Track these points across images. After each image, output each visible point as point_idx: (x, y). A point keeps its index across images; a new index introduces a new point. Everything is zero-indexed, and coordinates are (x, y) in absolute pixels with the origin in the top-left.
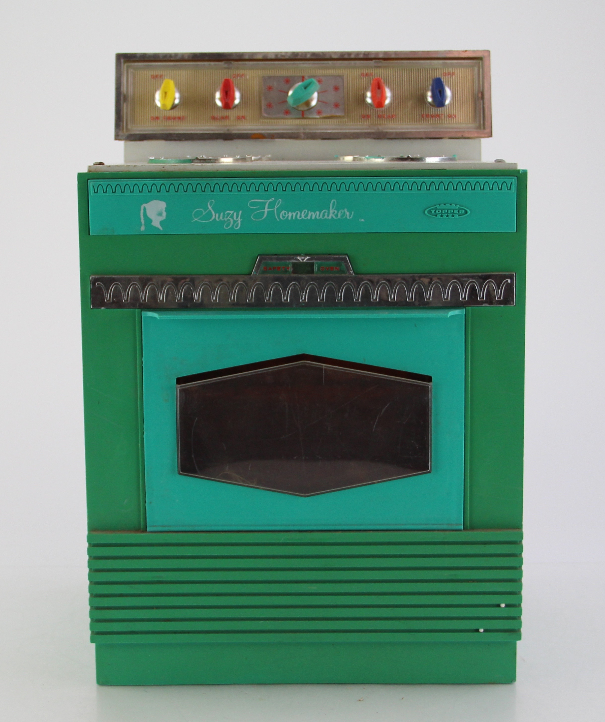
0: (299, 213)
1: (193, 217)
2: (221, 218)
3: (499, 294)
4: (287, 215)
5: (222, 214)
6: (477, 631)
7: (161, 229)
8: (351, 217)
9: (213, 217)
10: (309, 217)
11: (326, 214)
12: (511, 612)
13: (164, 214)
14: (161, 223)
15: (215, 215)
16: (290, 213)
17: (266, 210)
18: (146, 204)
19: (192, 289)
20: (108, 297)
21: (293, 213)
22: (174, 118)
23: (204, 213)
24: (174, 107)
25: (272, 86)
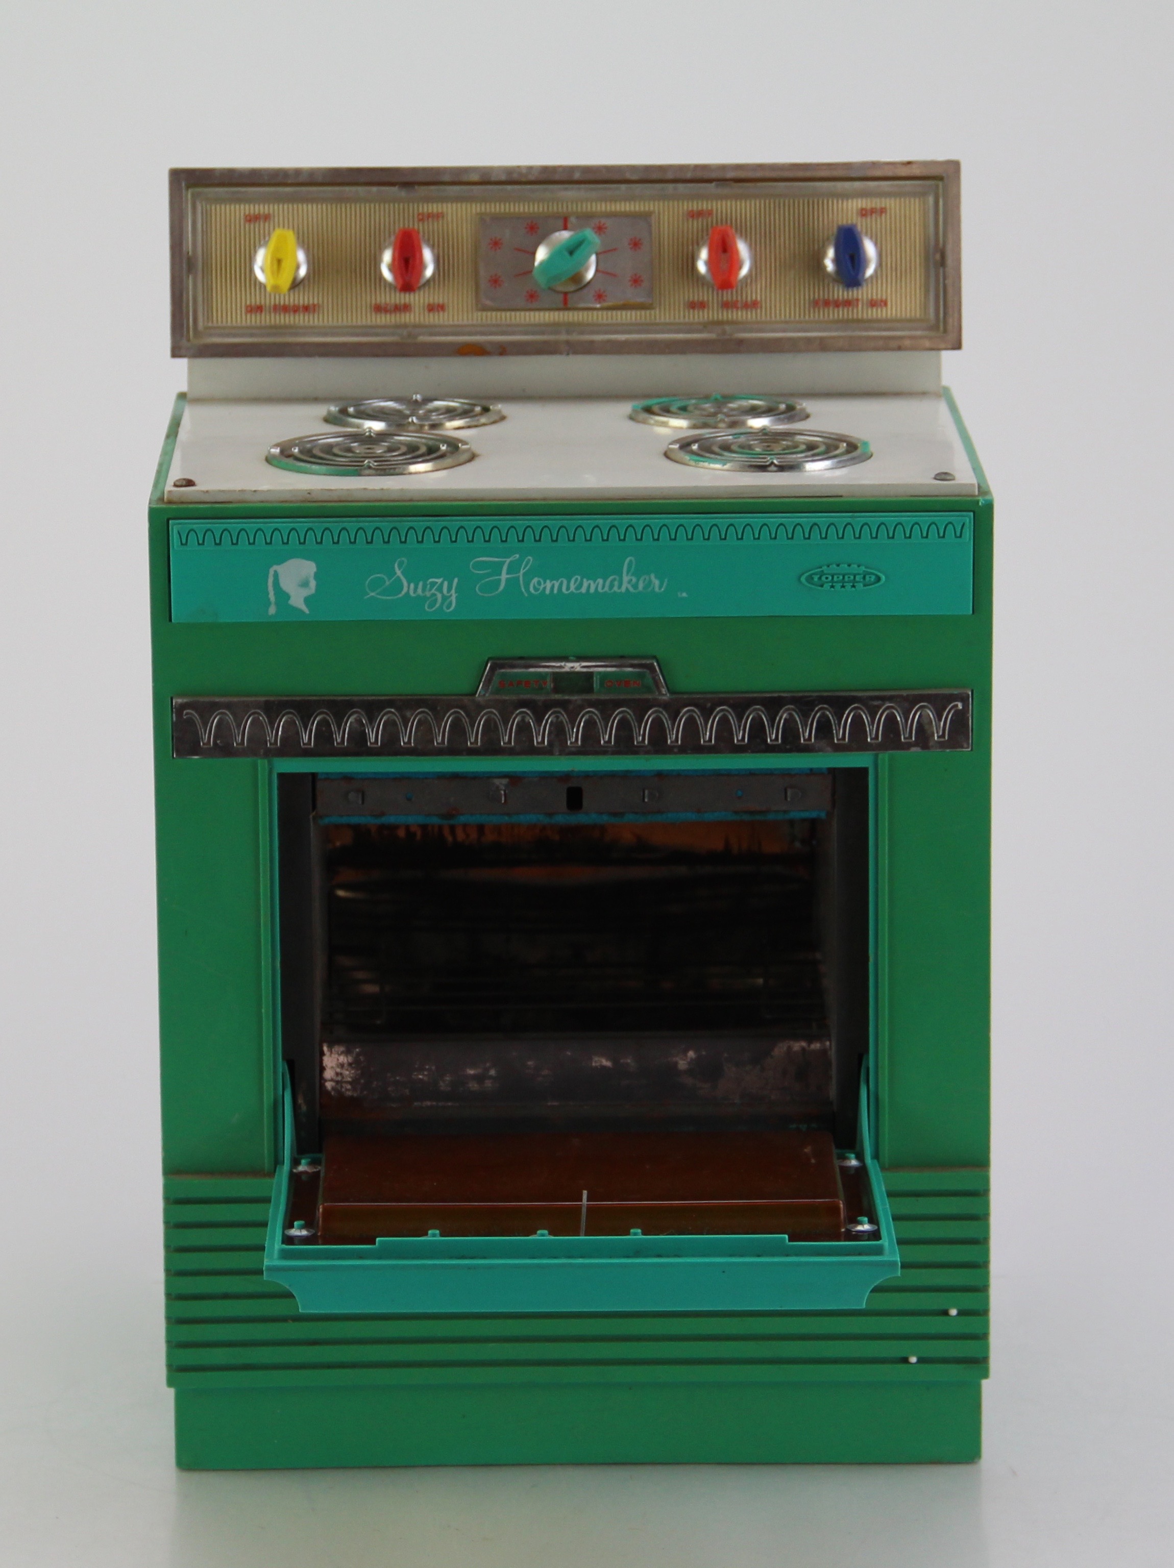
0: (565, 582)
1: (367, 590)
2: (420, 591)
3: (939, 729)
4: (542, 586)
5: (421, 584)
6: (905, 1360)
7: (307, 611)
8: (663, 589)
9: (405, 590)
10: (584, 590)
11: (616, 583)
12: (970, 1325)
13: (313, 584)
14: (307, 600)
15: (409, 587)
16: (548, 581)
17: (504, 576)
18: (279, 566)
19: (364, 722)
20: (208, 737)
21: (555, 582)
22: (296, 309)
23: (387, 583)
24: (296, 284)
25: (500, 240)
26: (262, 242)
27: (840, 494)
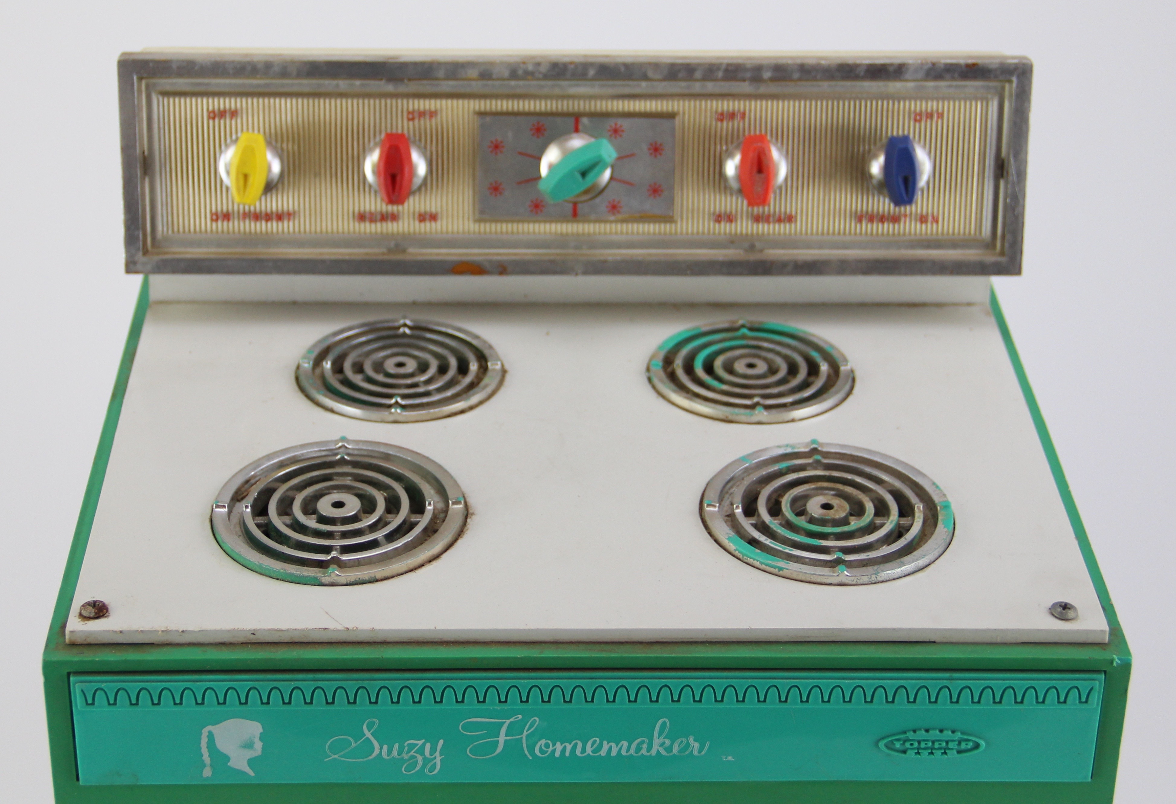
0: (578, 752)
1: (328, 751)
2: (395, 753)
4: (551, 748)
5: (396, 746)
7: (252, 774)
8: (703, 753)
9: (377, 752)
10: (603, 753)
11: (645, 746)
13: (258, 745)
14: (252, 762)
15: (381, 749)
16: (558, 744)
17: (502, 738)
18: (214, 727)
21: (567, 744)
22: (268, 217)
23: (354, 745)
24: (269, 187)
25: (501, 142)
26: (228, 141)
27: (933, 640)
